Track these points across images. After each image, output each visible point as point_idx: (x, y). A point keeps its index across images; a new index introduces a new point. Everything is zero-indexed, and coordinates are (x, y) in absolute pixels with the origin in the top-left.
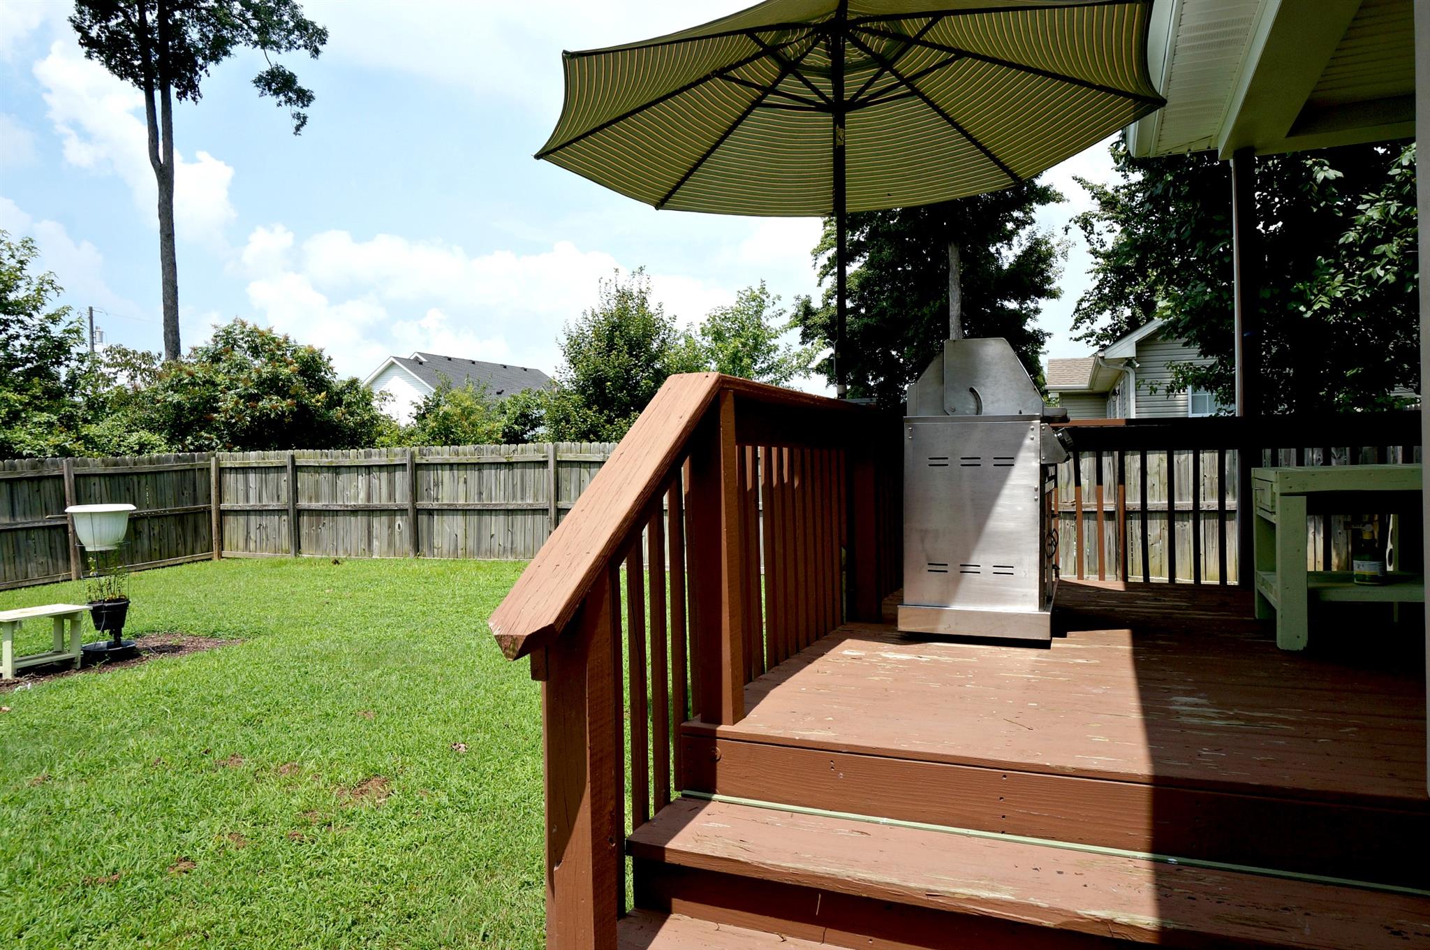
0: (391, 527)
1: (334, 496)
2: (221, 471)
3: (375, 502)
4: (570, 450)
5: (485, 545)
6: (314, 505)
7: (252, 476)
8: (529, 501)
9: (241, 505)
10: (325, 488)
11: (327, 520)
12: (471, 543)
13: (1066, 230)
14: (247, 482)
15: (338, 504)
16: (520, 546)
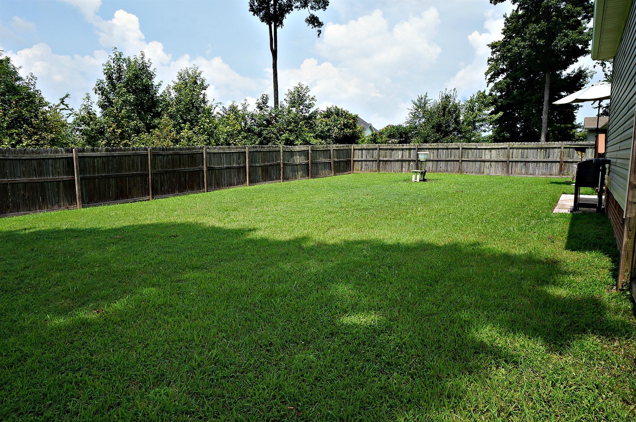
0: (409, 165)
1: (391, 157)
2: (354, 149)
3: (404, 158)
4: (465, 145)
5: (438, 169)
6: (385, 159)
7: (364, 151)
8: (453, 158)
9: (360, 159)
10: (388, 154)
11: (388, 163)
12: (434, 169)
13: (594, 67)
14: (362, 153)
15: (392, 159)
16: (449, 169)
